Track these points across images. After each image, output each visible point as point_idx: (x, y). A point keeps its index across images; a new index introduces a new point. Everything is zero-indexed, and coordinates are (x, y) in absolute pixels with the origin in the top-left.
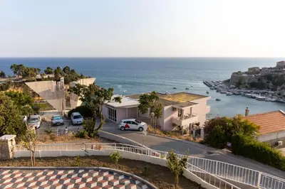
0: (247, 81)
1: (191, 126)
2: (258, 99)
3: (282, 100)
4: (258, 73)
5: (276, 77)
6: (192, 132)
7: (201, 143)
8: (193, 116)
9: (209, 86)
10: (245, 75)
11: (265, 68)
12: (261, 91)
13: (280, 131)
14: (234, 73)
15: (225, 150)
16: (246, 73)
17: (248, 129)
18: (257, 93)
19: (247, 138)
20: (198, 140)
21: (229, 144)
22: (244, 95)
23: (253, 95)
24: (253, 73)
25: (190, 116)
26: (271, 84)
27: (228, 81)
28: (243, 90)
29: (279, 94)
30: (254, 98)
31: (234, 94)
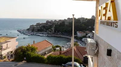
0: (36, 29)
1: (8, 53)
2: (41, 36)
3: (49, 36)
4: (40, 25)
5: (47, 27)
6: (8, 57)
7: (12, 61)
8: (9, 48)
9: (20, 32)
10: (35, 26)
11: (42, 23)
12: (42, 32)
13: (46, 48)
14: (31, 26)
15: (24, 61)
16: (35, 25)
17: (33, 49)
18: (40, 34)
19: (32, 53)
20: (11, 60)
21: (25, 58)
22: (36, 35)
23: (39, 35)
24: (38, 25)
25: (7, 48)
26: (45, 29)
27: (29, 29)
28: (35, 33)
29: (48, 33)
30: (39, 36)
31: (32, 35)
